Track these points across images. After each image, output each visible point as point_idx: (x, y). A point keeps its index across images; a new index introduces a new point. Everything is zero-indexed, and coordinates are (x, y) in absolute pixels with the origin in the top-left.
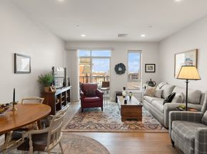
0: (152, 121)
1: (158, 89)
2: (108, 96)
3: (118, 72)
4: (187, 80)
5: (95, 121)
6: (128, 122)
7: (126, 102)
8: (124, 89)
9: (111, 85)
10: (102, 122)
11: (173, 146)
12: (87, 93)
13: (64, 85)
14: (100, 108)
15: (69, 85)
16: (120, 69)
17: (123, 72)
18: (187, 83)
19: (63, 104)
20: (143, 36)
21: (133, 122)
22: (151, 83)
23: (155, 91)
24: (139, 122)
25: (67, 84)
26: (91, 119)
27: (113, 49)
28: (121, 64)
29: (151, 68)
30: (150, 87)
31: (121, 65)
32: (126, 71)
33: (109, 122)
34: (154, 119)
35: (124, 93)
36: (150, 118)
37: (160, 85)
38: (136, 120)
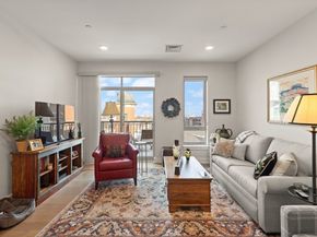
0: (230, 210)
1: (238, 143)
3: (167, 114)
4: (314, 126)
6: (181, 214)
7: (177, 171)
8: (177, 143)
10: (129, 214)
12: (109, 152)
15: (80, 137)
17: (175, 114)
19: (61, 173)
20: (209, 48)
21: (192, 214)
23: (234, 148)
24: (205, 215)
28: (172, 99)
29: (223, 106)
30: (223, 140)
31: (173, 102)
32: (180, 113)
33: (143, 214)
35: (176, 151)
36: (226, 203)
37: (242, 136)
38: (199, 209)
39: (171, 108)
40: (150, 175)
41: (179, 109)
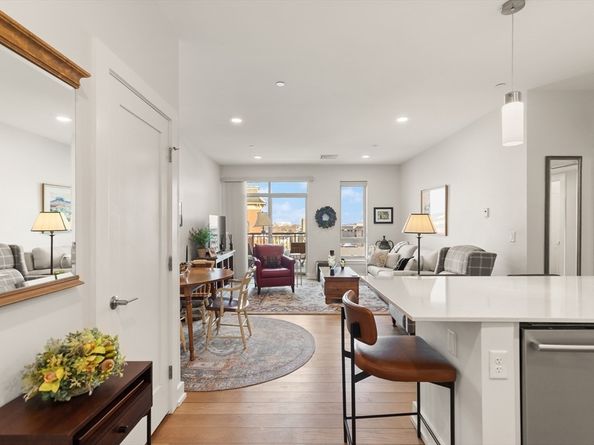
1: (393, 253)
2: (303, 270)
3: (322, 224)
4: (419, 234)
5: (284, 304)
8: (332, 253)
9: (309, 248)
10: (294, 304)
11: (394, 326)
12: (266, 262)
13: (222, 249)
14: (289, 288)
15: (231, 249)
16: (325, 218)
17: (331, 223)
18: (419, 238)
20: (365, 157)
22: (385, 244)
23: (388, 257)
25: (228, 246)
26: (276, 302)
27: (311, 180)
28: (327, 208)
29: (385, 215)
30: (381, 251)
31: (328, 211)
32: (336, 222)
33: (307, 304)
34: (381, 301)
35: (331, 261)
37: (397, 247)
39: (326, 217)
40: (304, 287)
41: (335, 219)
